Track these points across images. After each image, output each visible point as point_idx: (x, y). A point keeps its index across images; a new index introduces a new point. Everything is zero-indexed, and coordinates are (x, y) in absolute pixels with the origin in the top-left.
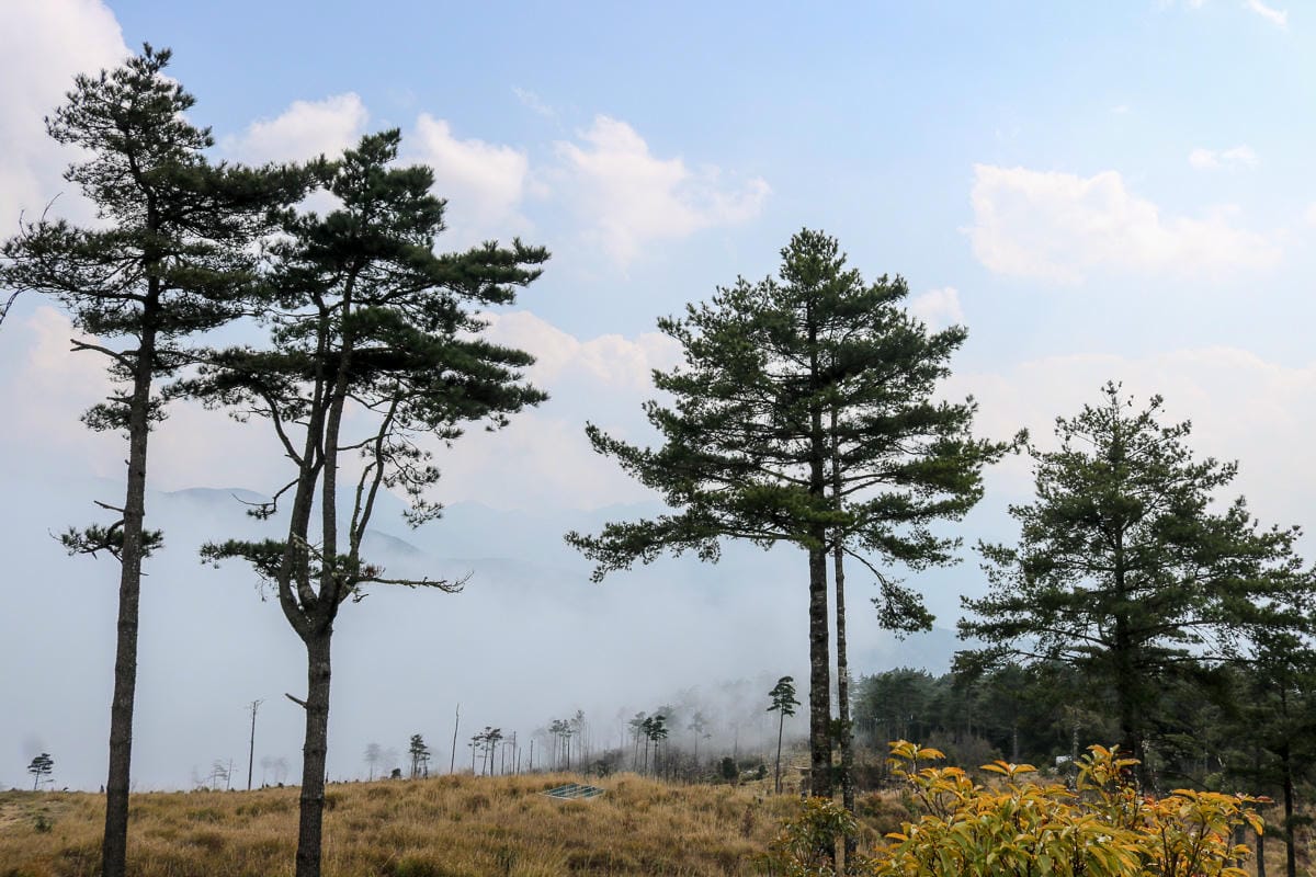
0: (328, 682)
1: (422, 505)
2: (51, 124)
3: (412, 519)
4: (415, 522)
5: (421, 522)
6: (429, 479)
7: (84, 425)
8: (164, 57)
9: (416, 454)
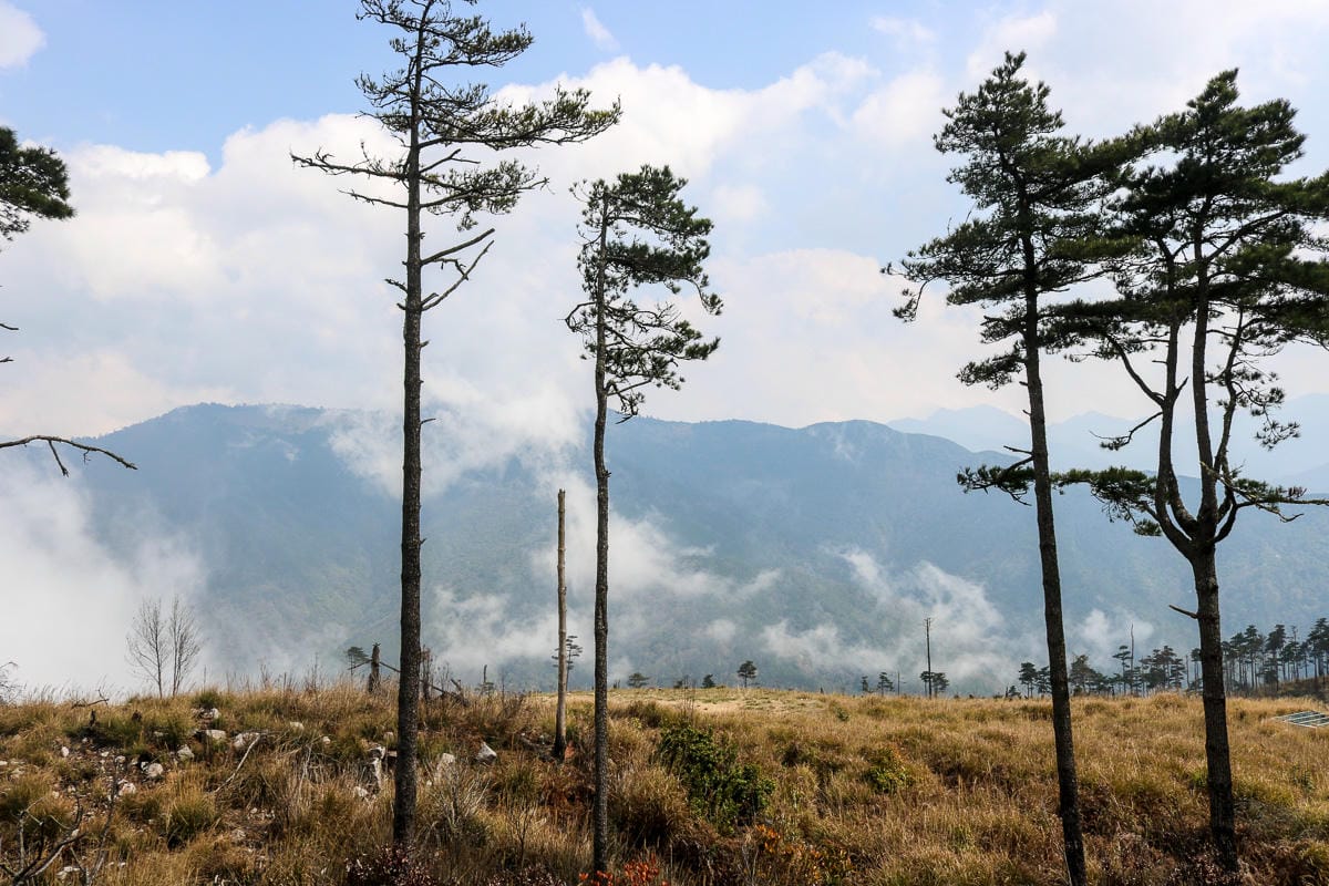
0: (1217, 595)
1: (1274, 426)
2: (939, 139)
3: (1266, 440)
4: (1269, 443)
5: (1275, 443)
6: (1271, 400)
7: (958, 380)
8: (1020, 60)
9: (1256, 376)
